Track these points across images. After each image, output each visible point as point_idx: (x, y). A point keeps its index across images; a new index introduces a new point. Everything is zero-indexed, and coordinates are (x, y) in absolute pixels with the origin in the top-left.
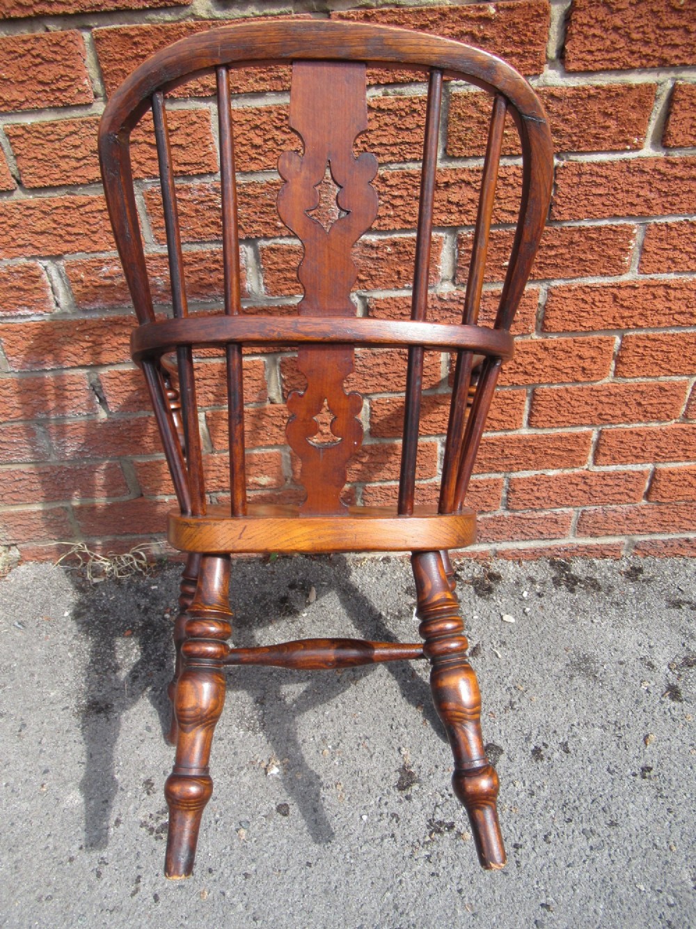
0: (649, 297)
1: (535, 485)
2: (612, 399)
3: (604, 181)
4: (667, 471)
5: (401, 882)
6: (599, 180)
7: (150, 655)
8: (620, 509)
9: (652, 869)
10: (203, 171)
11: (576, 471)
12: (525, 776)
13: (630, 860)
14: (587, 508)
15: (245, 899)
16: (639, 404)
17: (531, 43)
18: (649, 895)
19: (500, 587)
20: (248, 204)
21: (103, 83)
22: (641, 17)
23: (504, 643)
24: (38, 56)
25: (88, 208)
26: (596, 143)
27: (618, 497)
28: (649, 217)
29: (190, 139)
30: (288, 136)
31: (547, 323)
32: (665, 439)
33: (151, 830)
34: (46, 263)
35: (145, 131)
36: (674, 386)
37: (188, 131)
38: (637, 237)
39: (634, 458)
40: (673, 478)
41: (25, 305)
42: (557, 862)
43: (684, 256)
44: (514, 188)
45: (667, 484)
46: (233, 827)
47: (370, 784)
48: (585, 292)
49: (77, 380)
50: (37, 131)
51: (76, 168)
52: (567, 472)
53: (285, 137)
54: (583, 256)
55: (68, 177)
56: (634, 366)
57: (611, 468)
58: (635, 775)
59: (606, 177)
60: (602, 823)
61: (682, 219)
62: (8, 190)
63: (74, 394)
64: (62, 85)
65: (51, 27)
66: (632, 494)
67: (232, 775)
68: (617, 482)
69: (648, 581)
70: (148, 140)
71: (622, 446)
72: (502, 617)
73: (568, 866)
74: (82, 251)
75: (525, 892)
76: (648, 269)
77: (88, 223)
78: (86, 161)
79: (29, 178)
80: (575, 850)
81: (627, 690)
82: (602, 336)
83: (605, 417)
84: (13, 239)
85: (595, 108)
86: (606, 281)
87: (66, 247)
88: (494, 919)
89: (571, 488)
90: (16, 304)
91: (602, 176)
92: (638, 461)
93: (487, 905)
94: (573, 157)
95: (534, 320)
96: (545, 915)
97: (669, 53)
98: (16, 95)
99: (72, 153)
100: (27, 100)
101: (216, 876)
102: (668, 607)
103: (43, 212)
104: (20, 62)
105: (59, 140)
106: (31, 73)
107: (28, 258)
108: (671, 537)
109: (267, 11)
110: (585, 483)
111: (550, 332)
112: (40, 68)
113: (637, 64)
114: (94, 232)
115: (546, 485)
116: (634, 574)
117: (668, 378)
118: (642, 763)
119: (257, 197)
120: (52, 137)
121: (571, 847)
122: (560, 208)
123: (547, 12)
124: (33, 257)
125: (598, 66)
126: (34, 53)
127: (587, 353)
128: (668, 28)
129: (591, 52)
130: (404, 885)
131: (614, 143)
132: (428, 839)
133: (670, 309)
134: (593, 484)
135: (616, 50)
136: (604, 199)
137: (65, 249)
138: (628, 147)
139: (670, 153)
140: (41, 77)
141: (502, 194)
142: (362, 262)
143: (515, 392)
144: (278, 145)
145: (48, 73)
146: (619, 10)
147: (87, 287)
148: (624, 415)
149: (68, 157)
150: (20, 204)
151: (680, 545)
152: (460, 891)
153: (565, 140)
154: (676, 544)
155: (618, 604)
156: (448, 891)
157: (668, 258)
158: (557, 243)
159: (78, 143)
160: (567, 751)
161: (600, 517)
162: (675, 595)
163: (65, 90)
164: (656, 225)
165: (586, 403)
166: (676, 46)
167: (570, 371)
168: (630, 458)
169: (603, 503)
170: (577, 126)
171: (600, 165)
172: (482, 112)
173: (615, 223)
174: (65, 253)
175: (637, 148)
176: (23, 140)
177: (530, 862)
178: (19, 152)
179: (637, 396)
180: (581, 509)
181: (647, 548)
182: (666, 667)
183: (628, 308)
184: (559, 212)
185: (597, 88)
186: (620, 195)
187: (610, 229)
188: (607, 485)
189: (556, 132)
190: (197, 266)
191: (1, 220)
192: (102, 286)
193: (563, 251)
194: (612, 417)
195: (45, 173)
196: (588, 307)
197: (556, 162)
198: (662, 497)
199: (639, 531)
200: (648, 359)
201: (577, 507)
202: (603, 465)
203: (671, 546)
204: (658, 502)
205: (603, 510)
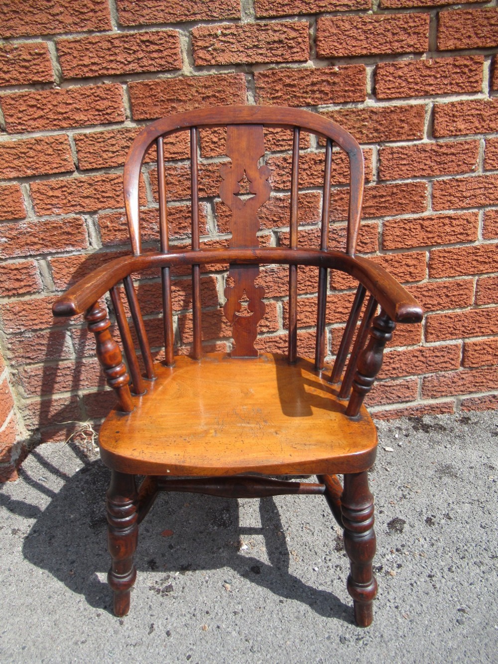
0: (442, 225)
1: (391, 358)
2: (430, 293)
3: (405, 156)
4: (472, 343)
6: (403, 156)
8: (447, 375)
10: (184, 157)
11: (416, 347)
12: (425, 536)
14: (427, 375)
15: (237, 628)
16: (447, 296)
17: (358, 85)
19: (379, 434)
20: (209, 176)
21: (131, 110)
22: (411, 71)
23: (390, 463)
24: (98, 96)
25: (116, 181)
26: (398, 136)
27: (444, 365)
28: (433, 176)
29: (178, 139)
31: (385, 243)
32: (466, 321)
33: (158, 591)
34: (87, 216)
36: (466, 282)
37: (177, 135)
38: (428, 189)
39: (449, 335)
41: (70, 244)
42: (462, 582)
43: (456, 199)
45: (473, 353)
46: (220, 584)
47: (316, 549)
48: (404, 223)
50: (93, 137)
51: (112, 157)
52: (410, 348)
54: (400, 201)
55: (107, 163)
56: (440, 270)
57: (437, 344)
59: (406, 154)
60: (487, 557)
61: (451, 177)
62: (70, 172)
64: (109, 111)
65: (105, 82)
66: (453, 362)
67: (213, 553)
68: (442, 353)
69: (476, 423)
71: (442, 326)
72: (384, 449)
73: (471, 584)
74: (110, 208)
75: (444, 603)
76: (438, 208)
77: (115, 190)
78: (117, 153)
79: (84, 163)
80: (472, 574)
81: (480, 482)
82: (418, 251)
83: (428, 305)
84: (69, 201)
86: (416, 216)
87: (100, 205)
88: (427, 622)
89: (414, 359)
90: (65, 244)
91: (404, 154)
92: (454, 337)
93: (419, 614)
94: (387, 144)
95: (377, 243)
96: (463, 616)
97: (428, 88)
98: (83, 117)
99: (111, 149)
100: (88, 120)
101: (212, 615)
102: (492, 436)
103: (89, 184)
104: (88, 100)
105: (104, 141)
106: (92, 105)
107: (76, 213)
108: (484, 395)
109: (221, 72)
110: (422, 355)
111: (387, 250)
112: (98, 103)
113: (413, 94)
114: (118, 196)
115: (398, 358)
117: (461, 277)
119: (214, 172)
120: (100, 140)
121: (469, 573)
122: (384, 173)
123: (364, 70)
124: (80, 213)
125: (393, 96)
126: (96, 94)
127: (411, 262)
128: (426, 76)
129: (389, 89)
131: (408, 135)
133: (454, 231)
134: (428, 355)
135: (402, 87)
136: (407, 167)
137: (100, 207)
138: (416, 138)
139: (439, 140)
140: (98, 107)
142: (274, 209)
145: (102, 105)
146: (400, 68)
147: (110, 231)
148: (439, 304)
149: (108, 151)
150: (76, 180)
151: (490, 401)
153: (382, 135)
154: (487, 400)
155: (459, 436)
156: (388, 609)
157: (448, 201)
158: (385, 194)
159: (114, 143)
160: (450, 518)
161: (436, 383)
162: (495, 429)
163: (110, 114)
164: (438, 181)
166: (431, 85)
167: (402, 275)
168: (447, 335)
169: (436, 371)
170: (387, 127)
171: (402, 148)
173: (415, 181)
174: (100, 209)
175: (421, 139)
176: (83, 142)
177: (443, 585)
178: (80, 149)
179: (445, 290)
180: (422, 376)
181: (470, 404)
183: (430, 232)
184: (384, 176)
185: (395, 107)
186: (415, 165)
187: (413, 185)
188: (437, 356)
189: (376, 130)
190: (178, 216)
191: (63, 189)
192: (119, 230)
193: (389, 198)
194: (433, 305)
195: (93, 161)
196: (407, 233)
197: (378, 147)
198: (473, 363)
199: (462, 391)
200: (448, 265)
201: (420, 374)
202: (432, 342)
203: (485, 402)
204: (470, 367)
205: (436, 376)
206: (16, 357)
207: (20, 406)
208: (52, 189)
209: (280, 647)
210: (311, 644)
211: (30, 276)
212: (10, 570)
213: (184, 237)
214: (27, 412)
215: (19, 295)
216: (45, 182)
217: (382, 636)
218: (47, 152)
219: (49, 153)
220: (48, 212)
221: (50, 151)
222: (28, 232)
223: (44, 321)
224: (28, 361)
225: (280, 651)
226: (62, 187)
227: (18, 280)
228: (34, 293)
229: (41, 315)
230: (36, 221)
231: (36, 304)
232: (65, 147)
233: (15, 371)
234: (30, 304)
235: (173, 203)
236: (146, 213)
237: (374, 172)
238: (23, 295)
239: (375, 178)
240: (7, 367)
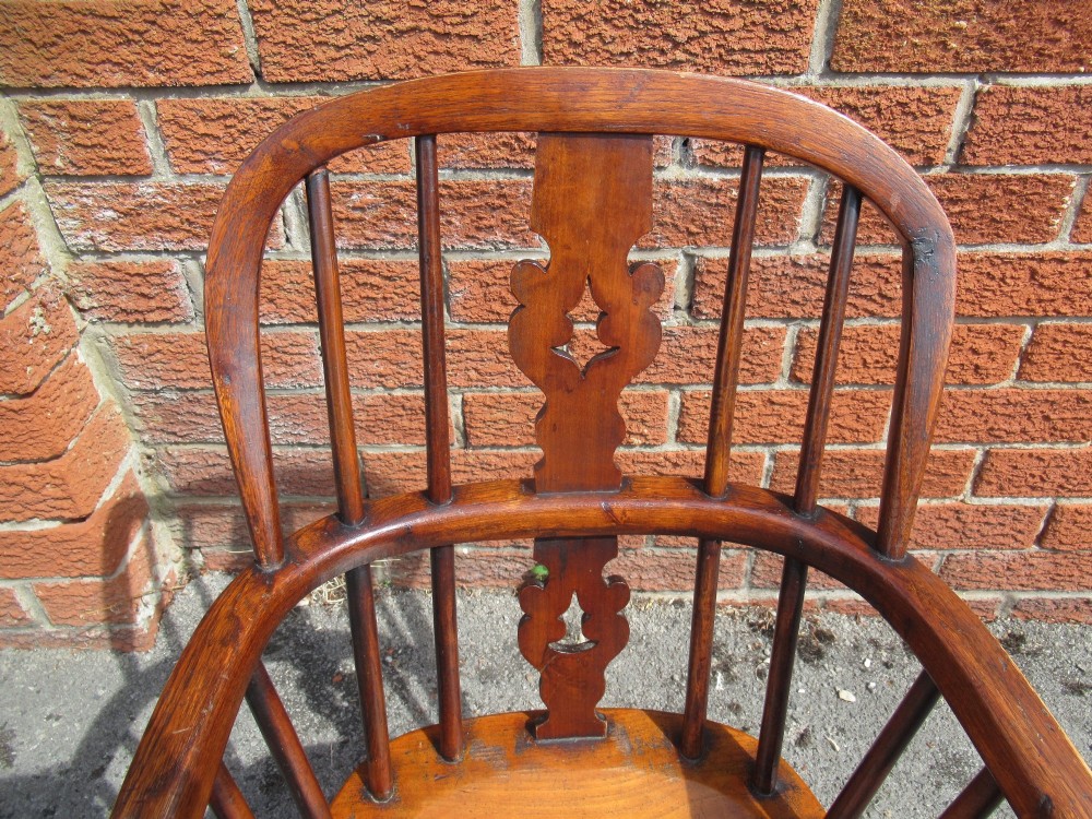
0: (1081, 274)
2: (1010, 410)
3: (1041, 113)
4: (1072, 508)
6: (1034, 113)
8: (1000, 557)
11: (948, 502)
14: (956, 553)
16: (1047, 418)
19: (832, 652)
23: (843, 730)
26: (1038, 62)
27: (1001, 539)
29: (488, 29)
30: (620, 33)
32: (1075, 468)
35: (431, 15)
37: (488, 18)
38: (1074, 192)
39: (1029, 490)
40: (1079, 518)
44: (916, 118)
45: (1070, 526)
48: (993, 265)
49: (301, 341)
50: (291, 7)
51: (335, 60)
52: (935, 502)
53: (614, 33)
54: (997, 216)
55: (323, 71)
56: (1047, 367)
57: (996, 501)
59: (1045, 109)
62: (242, 84)
63: (296, 358)
66: (1019, 537)
68: (1001, 520)
70: (433, 27)
71: (1016, 472)
72: (837, 693)
76: (1084, 236)
78: (348, 51)
79: (271, 68)
82: (1007, 325)
83: (997, 433)
84: (242, 150)
85: (1044, 14)
86: (1024, 250)
89: (938, 524)
91: (1039, 107)
92: (1035, 493)
94: (1002, 80)
99: (332, 39)
103: (284, 115)
105: (317, 20)
108: (1065, 596)
110: (958, 519)
116: (1014, 643)
120: (308, 16)
122: (976, 149)
127: (983, 345)
131: (1064, 62)
134: (969, 520)
136: (1037, 139)
138: (1082, 69)
141: (898, 125)
142: (695, 207)
143: (878, 393)
144: (605, 43)
148: (1024, 431)
149: (326, 43)
150: (256, 103)
151: (1076, 608)
153: (996, 56)
154: (1071, 606)
158: (964, 196)
159: (341, 25)
161: (973, 563)
162: (1073, 676)
165: (974, 413)
167: (957, 369)
168: (1024, 489)
169: (979, 546)
170: (1015, 37)
171: (1039, 92)
172: (887, 12)
173: (1047, 172)
176: (270, 18)
178: (263, 33)
179: (1045, 408)
180: (947, 553)
181: (1032, 609)
183: (1049, 288)
184: (974, 155)
186: (1060, 135)
187: (1038, 180)
188: (987, 523)
189: (984, 43)
190: (476, 201)
191: (229, 122)
192: (348, 220)
193: (971, 207)
194: (1008, 433)
195: (293, 64)
196: (993, 284)
197: (978, 84)
198: (1061, 543)
199: (1022, 585)
200: (1067, 358)
201: (941, 549)
202: (985, 496)
203: (1065, 608)
204: (1054, 549)
205: (977, 555)
206: (150, 429)
207: (162, 510)
208: (204, 118)
211: (166, 290)
213: (487, 248)
214: (177, 520)
215: (148, 324)
216: (187, 101)
218: (188, 35)
219: (194, 37)
220: (197, 168)
221: (195, 33)
222: (159, 205)
223: (199, 375)
224: (173, 438)
226: (224, 117)
227: (143, 295)
228: (177, 323)
229: (192, 364)
230: (174, 183)
231: (183, 344)
232: (228, 25)
233: (151, 451)
234: (171, 343)
235: (467, 174)
236: (406, 190)
237: (953, 143)
238: (156, 324)
239: (950, 158)
240: (134, 444)
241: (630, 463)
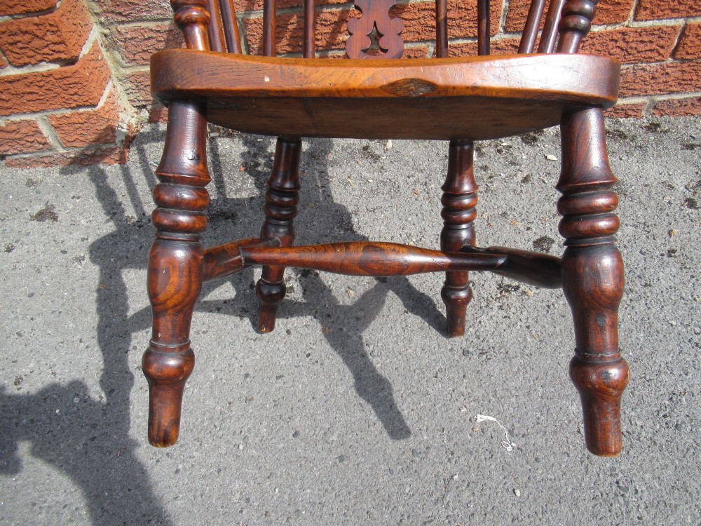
4: (697, 25)
5: (480, 322)
7: (262, 183)
8: (648, 68)
9: (680, 313)
11: (618, 27)
13: (663, 307)
18: (680, 328)
23: (549, 174)
27: (649, 54)
39: (670, 12)
45: (693, 39)
46: (343, 289)
52: (610, 28)
57: (648, 24)
58: (662, 255)
60: (639, 285)
66: (662, 51)
68: (651, 38)
69: (666, 132)
72: (546, 157)
81: (653, 203)
88: (557, 343)
89: (611, 44)
92: (675, 15)
93: (550, 336)
101: (333, 319)
102: (682, 149)
108: (687, 96)
110: (624, 39)
115: (590, 42)
116: (653, 127)
118: (668, 248)
130: (483, 323)
132: (499, 295)
134: (631, 40)
152: (528, 327)
154: (689, 103)
155: (641, 147)
156: (518, 327)
161: (630, 77)
162: (688, 141)
168: (667, 12)
169: (635, 61)
181: (665, 108)
182: (683, 187)
188: (642, 42)
198: (687, 53)
199: (660, 90)
202: (642, 20)
203: (685, 105)
204: (682, 59)
205: (634, 69)
206: (104, 12)
207: (120, 77)
209: (400, 354)
210: (432, 354)
212: (127, 257)
214: (129, 85)
217: (507, 353)
225: (400, 357)
233: (107, 31)
240: (95, 25)
241: (416, 11)
